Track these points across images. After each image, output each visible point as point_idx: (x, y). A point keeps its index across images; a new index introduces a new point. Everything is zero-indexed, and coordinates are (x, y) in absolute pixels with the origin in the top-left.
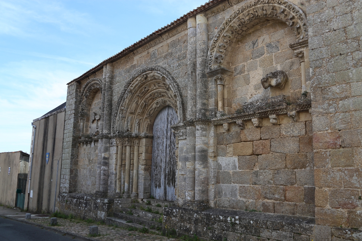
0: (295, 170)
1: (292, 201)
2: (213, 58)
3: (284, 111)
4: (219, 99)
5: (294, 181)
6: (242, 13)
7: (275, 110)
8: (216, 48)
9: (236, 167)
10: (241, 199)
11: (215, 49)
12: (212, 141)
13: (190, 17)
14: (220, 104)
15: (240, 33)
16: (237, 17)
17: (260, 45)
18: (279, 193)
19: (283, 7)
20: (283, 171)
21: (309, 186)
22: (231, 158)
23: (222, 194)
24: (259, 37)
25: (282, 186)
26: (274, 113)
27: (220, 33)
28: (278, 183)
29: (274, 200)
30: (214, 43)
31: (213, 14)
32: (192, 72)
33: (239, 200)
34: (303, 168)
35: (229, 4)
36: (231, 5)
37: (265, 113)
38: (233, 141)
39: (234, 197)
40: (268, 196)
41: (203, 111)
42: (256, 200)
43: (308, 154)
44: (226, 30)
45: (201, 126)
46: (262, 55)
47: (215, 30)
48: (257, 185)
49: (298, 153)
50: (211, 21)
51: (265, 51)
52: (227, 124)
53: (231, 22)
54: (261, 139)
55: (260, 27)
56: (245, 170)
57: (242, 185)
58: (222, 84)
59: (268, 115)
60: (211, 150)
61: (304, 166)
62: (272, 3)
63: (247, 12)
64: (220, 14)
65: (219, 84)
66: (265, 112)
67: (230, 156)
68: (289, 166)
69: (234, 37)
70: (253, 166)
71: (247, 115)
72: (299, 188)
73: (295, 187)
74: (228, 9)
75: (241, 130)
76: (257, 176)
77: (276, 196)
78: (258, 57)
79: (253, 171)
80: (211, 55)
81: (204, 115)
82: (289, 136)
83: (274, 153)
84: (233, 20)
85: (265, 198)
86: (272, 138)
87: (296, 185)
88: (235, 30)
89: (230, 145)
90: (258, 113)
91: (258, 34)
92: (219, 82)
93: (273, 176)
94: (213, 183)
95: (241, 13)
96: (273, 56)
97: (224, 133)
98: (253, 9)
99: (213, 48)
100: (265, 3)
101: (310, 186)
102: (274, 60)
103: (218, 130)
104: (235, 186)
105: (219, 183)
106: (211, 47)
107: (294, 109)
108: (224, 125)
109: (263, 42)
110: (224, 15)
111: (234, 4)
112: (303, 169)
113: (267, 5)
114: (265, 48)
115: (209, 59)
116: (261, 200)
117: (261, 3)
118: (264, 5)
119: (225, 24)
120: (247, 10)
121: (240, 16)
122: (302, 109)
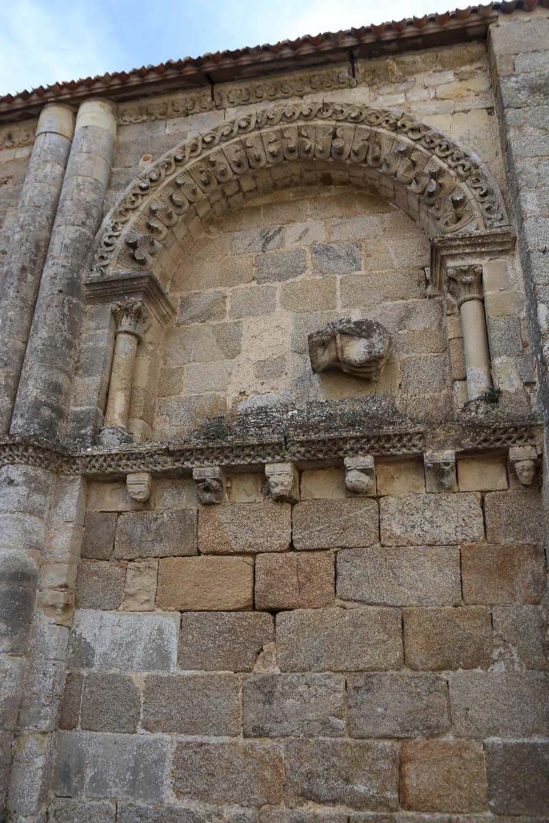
0: (444, 675)
1: (433, 809)
2: (119, 244)
3: (414, 446)
4: (116, 384)
5: (444, 720)
6: (257, 133)
7: (379, 439)
8: (138, 213)
9: (164, 659)
10: (184, 804)
11: (133, 218)
12: (63, 540)
13: (58, 102)
14: (119, 402)
15: (229, 192)
16: (237, 139)
17: (290, 244)
18: (371, 771)
19: (406, 140)
20: (394, 680)
21: (505, 741)
22: (149, 617)
23: (83, 778)
24: (289, 222)
25: (388, 743)
26: (373, 448)
27: (163, 172)
28: (369, 729)
29: (352, 805)
30: (135, 195)
31: (145, 117)
32: (23, 269)
33: (171, 810)
34: (475, 667)
35: (213, 99)
36: (218, 102)
37: (335, 444)
38: (158, 549)
39: (146, 797)
40: (322, 788)
41: (46, 412)
42: (259, 807)
43: (497, 613)
44: (188, 166)
45: (30, 469)
46: (296, 273)
47: (141, 163)
48: (268, 741)
49: (456, 606)
50: (129, 135)
51: (309, 264)
52: (145, 477)
53: (210, 148)
54: (291, 548)
55: (293, 197)
56: (212, 673)
57: (190, 738)
58: (136, 332)
59: (341, 453)
60: (52, 578)
61: (481, 659)
62: (371, 124)
63: (275, 132)
64: (170, 122)
65: (126, 332)
66: (334, 441)
67: (139, 608)
68: (417, 658)
69: (208, 199)
70: (250, 655)
71: (253, 447)
72: (466, 748)
73: (445, 744)
74: (205, 114)
75: (202, 509)
76: (269, 698)
77: (361, 788)
78: (281, 277)
79: (252, 677)
80: (114, 229)
81: (49, 427)
82: (420, 543)
83: (349, 605)
84: (218, 144)
85: (308, 796)
86: (343, 548)
87: (451, 738)
88: (218, 177)
89: (142, 565)
90: (302, 444)
91: (285, 212)
92: (126, 323)
93: (346, 698)
94: (44, 725)
95: (252, 131)
96: (338, 283)
97: (120, 513)
98: (299, 128)
99: (127, 210)
100: (345, 120)
101: (514, 741)
102: (338, 293)
103: (93, 498)
104: (155, 741)
105: (71, 727)
106: (120, 205)
107: (449, 442)
108: (130, 478)
109: (300, 238)
110: (185, 128)
111: (228, 104)
112: (479, 670)
113: (352, 125)
114: (309, 256)
115: (106, 240)
116: (283, 808)
117: (330, 116)
118: (341, 124)
119: (188, 150)
120: (277, 128)
121: (246, 139)
122: (485, 445)
